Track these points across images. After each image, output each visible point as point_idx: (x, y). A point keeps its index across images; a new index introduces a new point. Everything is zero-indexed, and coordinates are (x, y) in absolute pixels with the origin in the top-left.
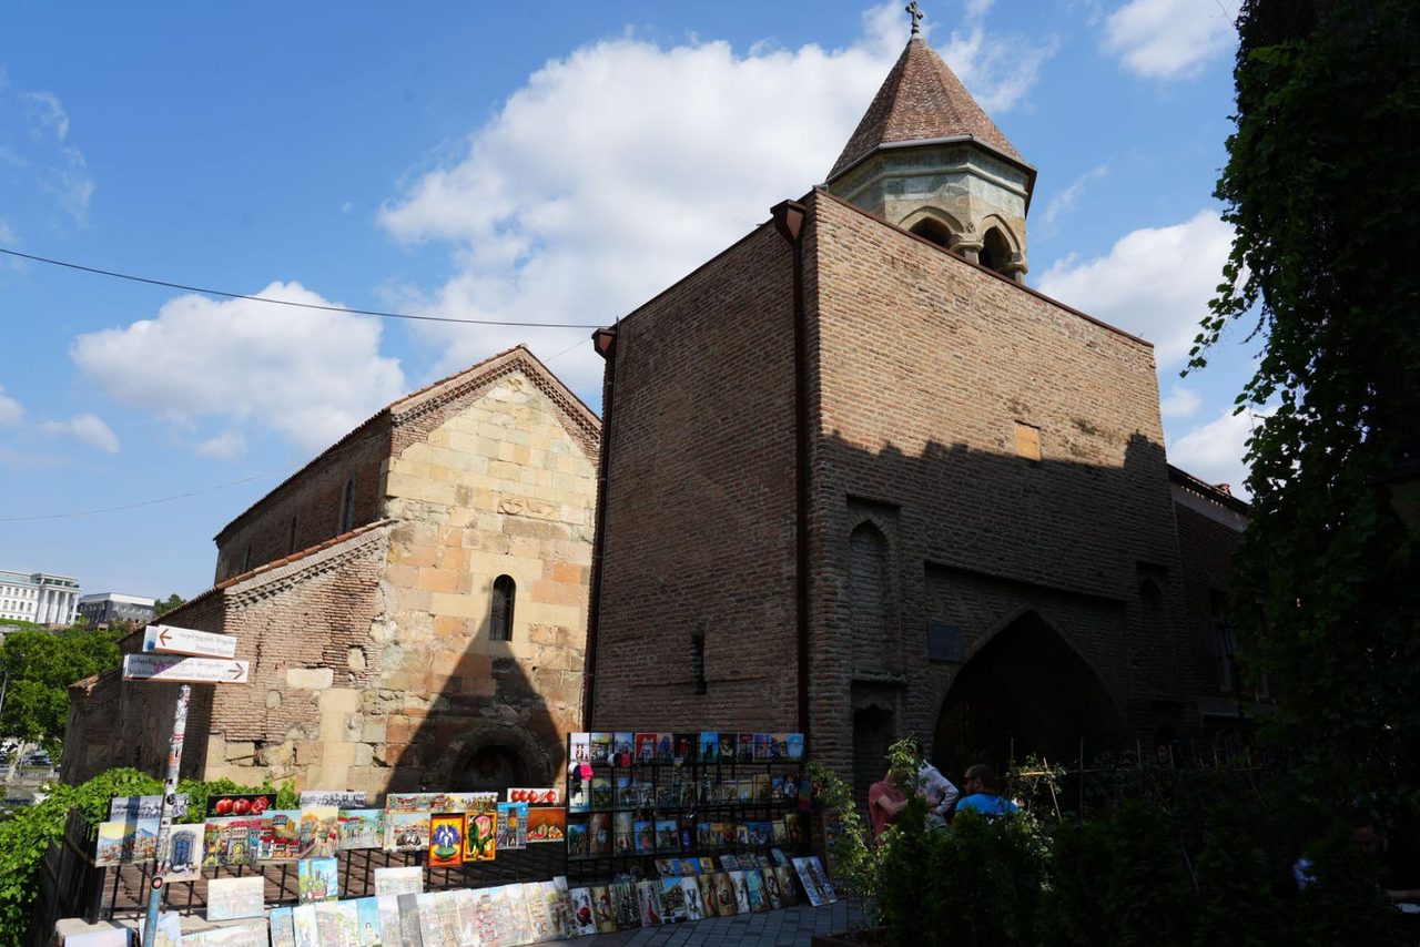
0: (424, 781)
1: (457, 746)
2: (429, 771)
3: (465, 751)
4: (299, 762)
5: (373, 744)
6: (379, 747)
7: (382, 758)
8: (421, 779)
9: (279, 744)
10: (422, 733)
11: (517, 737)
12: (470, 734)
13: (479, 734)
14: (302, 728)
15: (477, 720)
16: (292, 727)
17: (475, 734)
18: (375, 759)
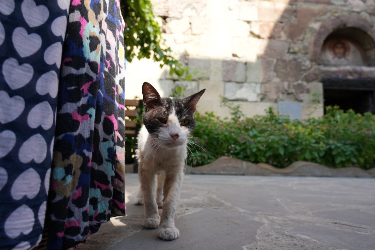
0: (291, 51)
1: (316, 26)
2: (295, 43)
3: (323, 30)
4: (194, 32)
5: (249, 22)
6: (253, 24)
7: (257, 32)
8: (289, 49)
9: (178, 19)
10: (286, 15)
11: (366, 21)
12: (325, 17)
13: (333, 18)
14: (194, 8)
15: (330, 7)
16: (186, 7)
17: (329, 18)
18: (252, 33)
